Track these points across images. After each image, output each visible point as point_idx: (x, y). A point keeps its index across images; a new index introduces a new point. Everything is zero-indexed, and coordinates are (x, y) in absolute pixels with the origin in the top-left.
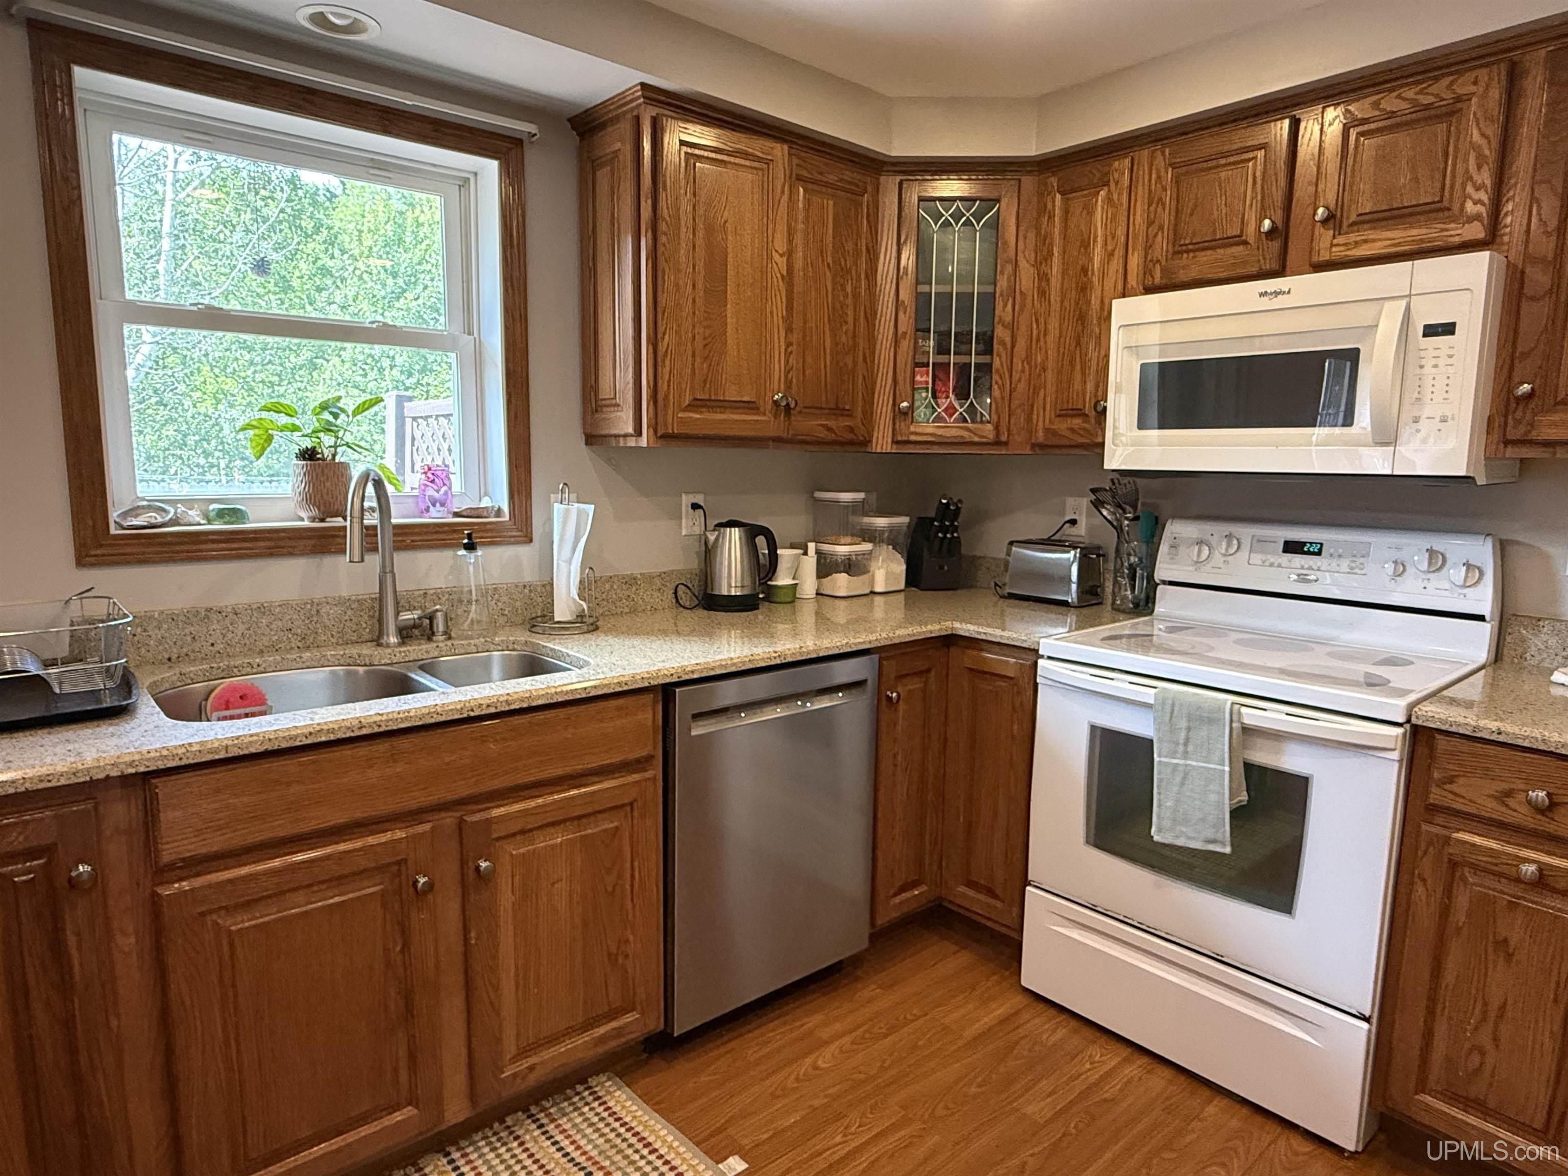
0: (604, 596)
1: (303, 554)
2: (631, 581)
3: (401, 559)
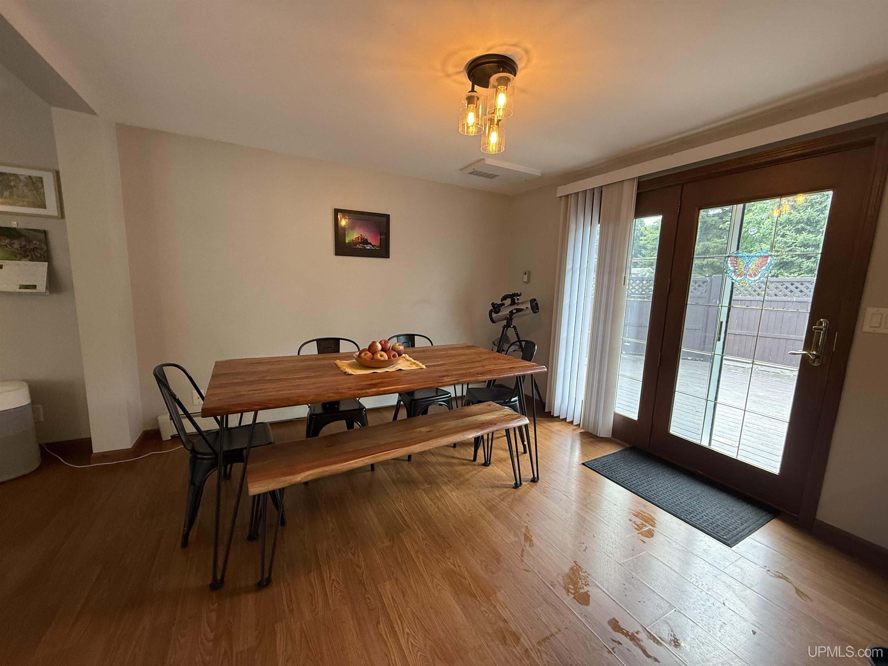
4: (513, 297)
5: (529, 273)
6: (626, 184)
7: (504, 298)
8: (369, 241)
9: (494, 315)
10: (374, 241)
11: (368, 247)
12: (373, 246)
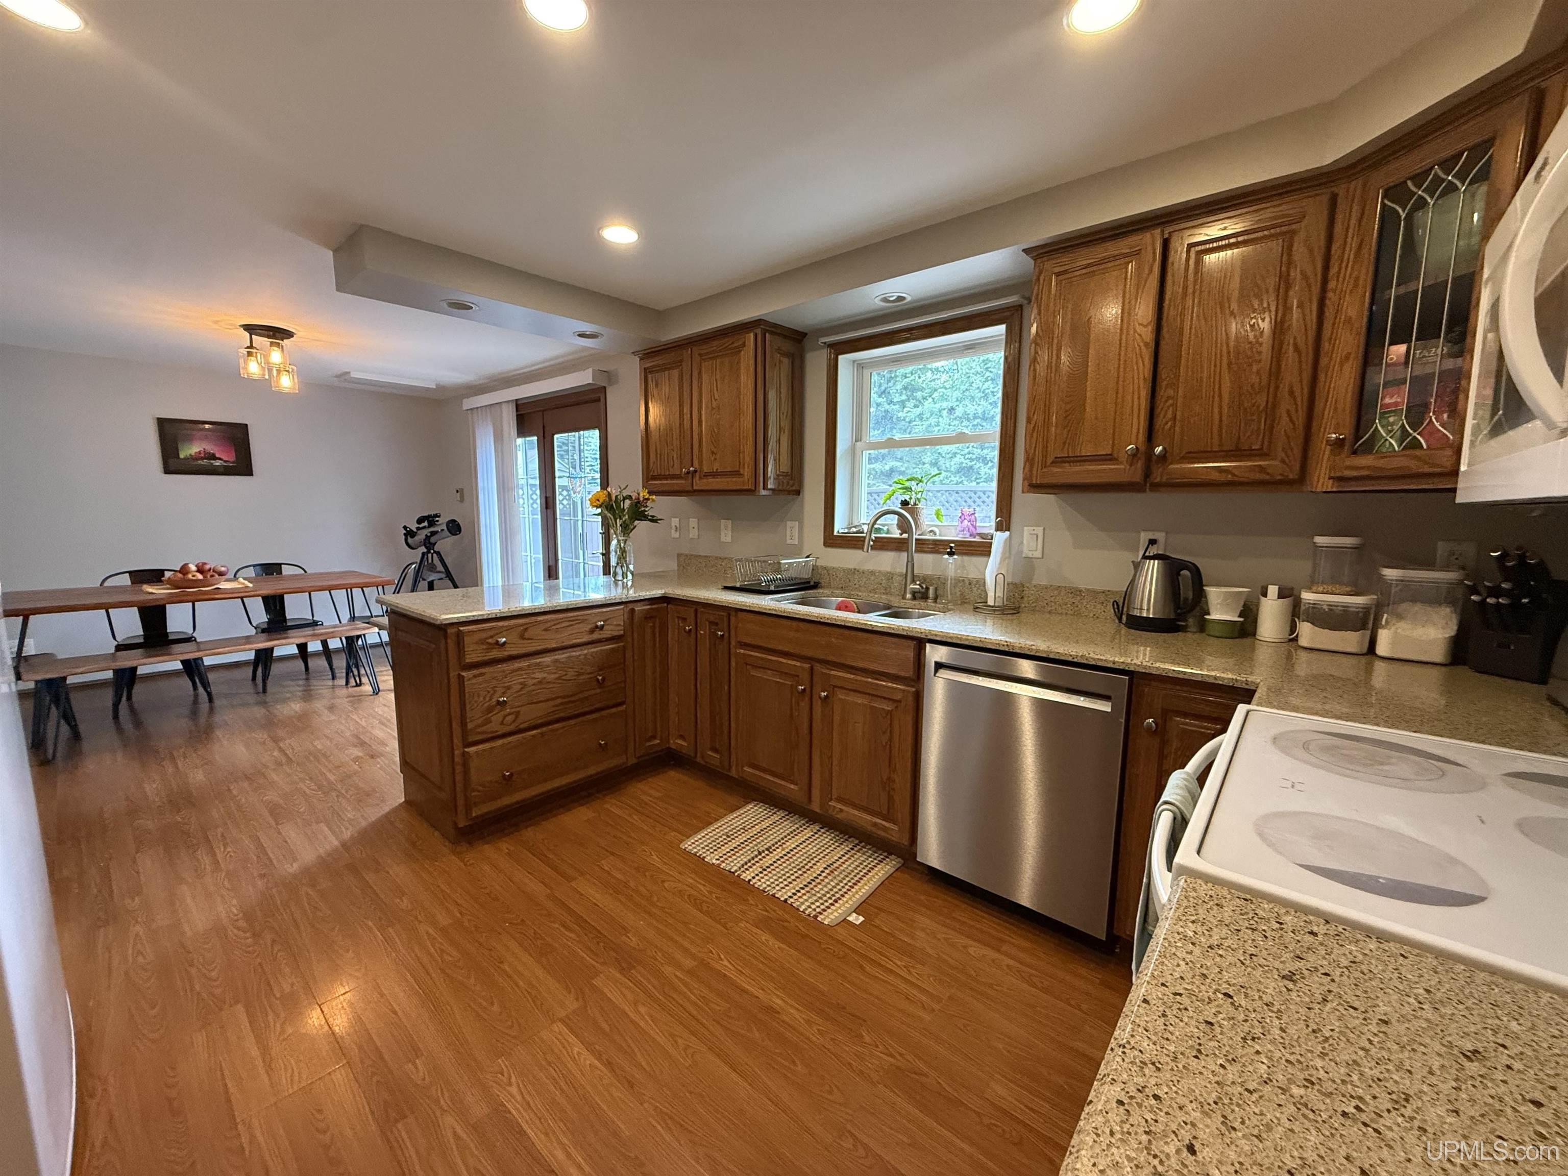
0: (1052, 599)
1: (892, 550)
2: (1076, 592)
3: (917, 557)
4: (431, 520)
5: (462, 490)
6: (504, 406)
7: (420, 521)
8: (217, 456)
9: (410, 540)
10: (226, 456)
11: (218, 463)
12: (225, 461)
